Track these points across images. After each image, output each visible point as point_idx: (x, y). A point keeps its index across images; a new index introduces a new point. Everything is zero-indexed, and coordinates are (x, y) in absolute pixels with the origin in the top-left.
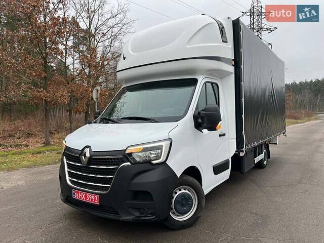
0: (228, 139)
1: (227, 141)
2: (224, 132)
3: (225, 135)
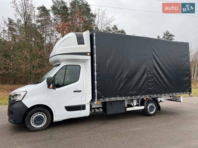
0: (86, 94)
3: (80, 91)
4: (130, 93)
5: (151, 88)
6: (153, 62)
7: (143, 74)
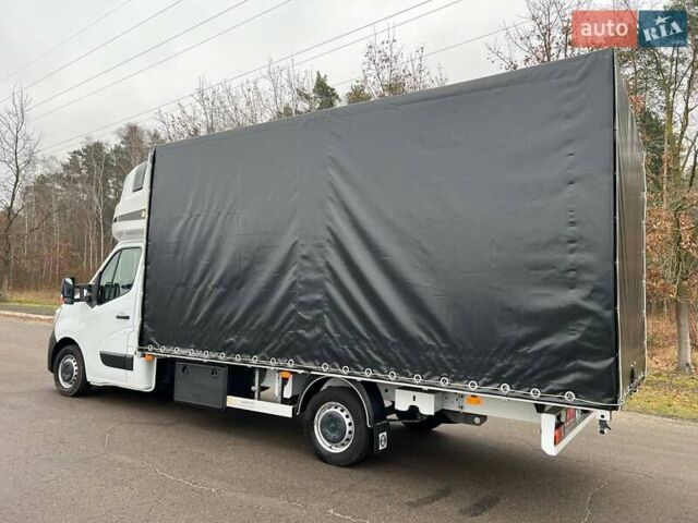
2: (127, 314)
3: (127, 318)
4: (227, 341)
5: (307, 330)
6: (330, 218)
7: (282, 270)
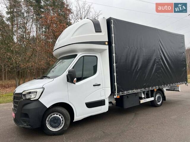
0: (105, 88)
1: (103, 89)
2: (99, 83)
3: (99, 85)
4: (144, 85)
6: (160, 53)
